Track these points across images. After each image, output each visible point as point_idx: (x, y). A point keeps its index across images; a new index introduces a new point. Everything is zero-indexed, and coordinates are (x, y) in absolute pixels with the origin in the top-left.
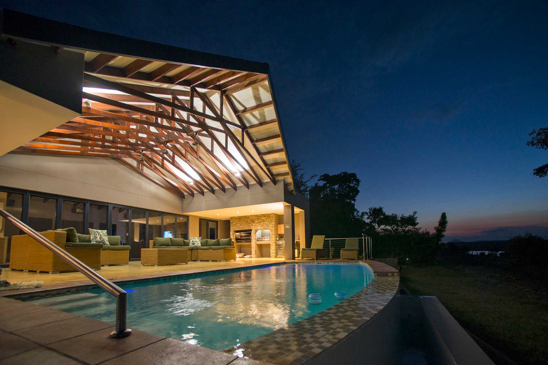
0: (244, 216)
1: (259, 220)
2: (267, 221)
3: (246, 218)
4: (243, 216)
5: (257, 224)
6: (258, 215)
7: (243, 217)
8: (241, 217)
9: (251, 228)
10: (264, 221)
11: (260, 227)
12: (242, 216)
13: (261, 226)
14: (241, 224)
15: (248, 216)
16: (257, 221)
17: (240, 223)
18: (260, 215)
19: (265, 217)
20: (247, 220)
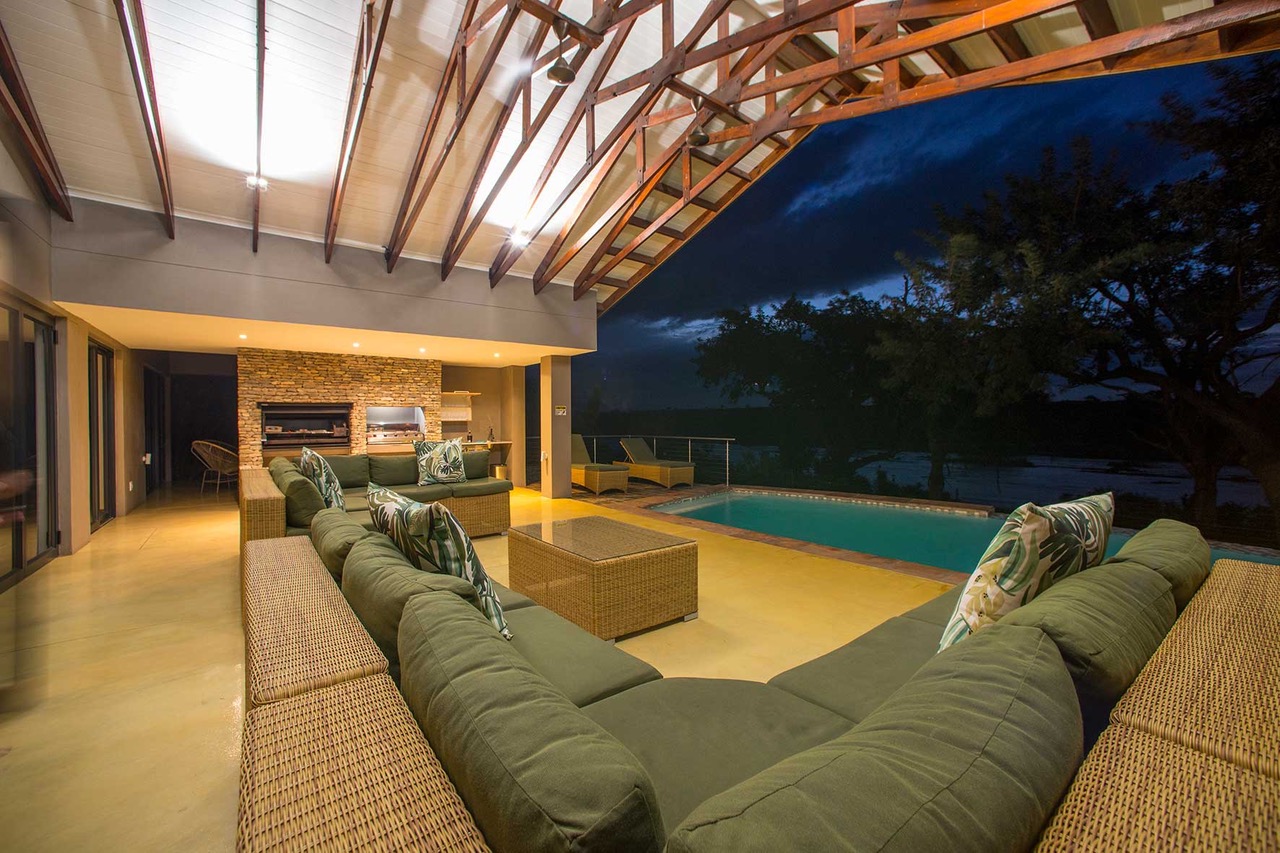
0: (318, 354)
1: (385, 375)
2: (416, 382)
3: (329, 361)
4: (312, 354)
5: (377, 389)
6: (382, 358)
7: (312, 356)
8: (300, 353)
9: (351, 399)
10: (402, 380)
11: (390, 399)
12: (307, 354)
13: (391, 396)
14: (300, 383)
15: (339, 355)
16: (378, 379)
17: (296, 376)
18: (390, 358)
19: (407, 367)
20: (330, 369)
